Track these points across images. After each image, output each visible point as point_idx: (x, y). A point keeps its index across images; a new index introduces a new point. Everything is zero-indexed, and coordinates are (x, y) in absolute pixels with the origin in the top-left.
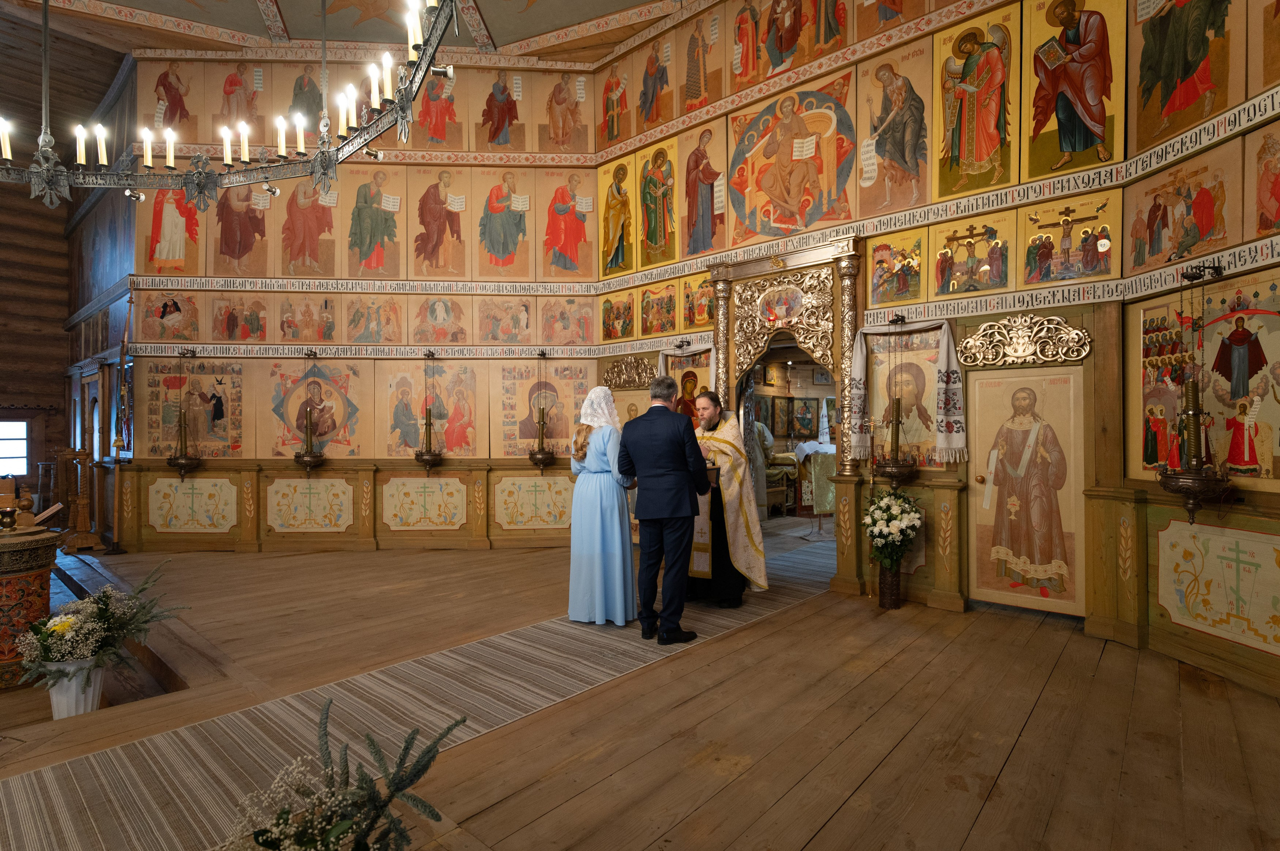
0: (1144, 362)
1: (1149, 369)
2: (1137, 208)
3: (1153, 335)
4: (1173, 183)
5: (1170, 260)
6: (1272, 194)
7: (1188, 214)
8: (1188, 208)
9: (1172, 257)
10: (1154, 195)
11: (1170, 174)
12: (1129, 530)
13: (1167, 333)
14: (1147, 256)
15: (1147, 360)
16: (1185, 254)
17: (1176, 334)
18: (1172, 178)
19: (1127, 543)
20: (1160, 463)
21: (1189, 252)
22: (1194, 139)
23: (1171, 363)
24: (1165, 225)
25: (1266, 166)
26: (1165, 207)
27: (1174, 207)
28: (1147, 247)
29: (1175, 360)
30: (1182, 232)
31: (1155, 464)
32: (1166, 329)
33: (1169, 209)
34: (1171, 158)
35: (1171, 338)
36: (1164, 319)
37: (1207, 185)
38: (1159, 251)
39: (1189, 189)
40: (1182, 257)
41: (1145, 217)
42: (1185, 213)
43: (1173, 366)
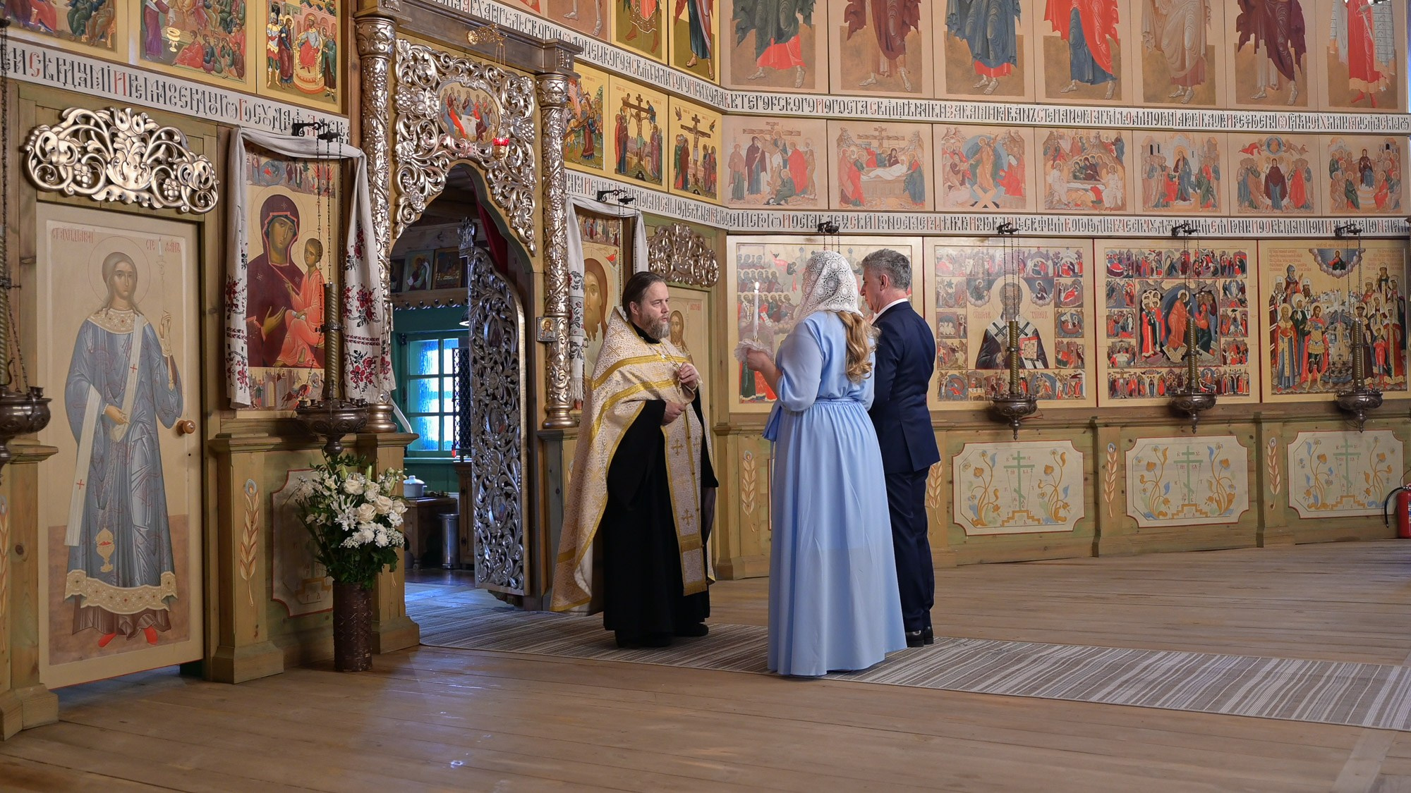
0: (739, 297)
1: (745, 303)
2: (735, 141)
3: (750, 271)
4: (770, 132)
5: (768, 203)
6: (849, 177)
7: (785, 167)
8: (785, 162)
9: (771, 201)
10: (752, 135)
11: (768, 123)
12: (753, 462)
13: (763, 271)
14: (746, 192)
15: (743, 295)
16: (783, 202)
17: (772, 274)
18: (769, 128)
19: (750, 476)
20: (757, 395)
21: (786, 202)
22: (797, 104)
23: (767, 301)
24: (764, 169)
25: (844, 152)
26: (763, 153)
27: (771, 156)
28: (746, 184)
29: (771, 298)
30: (779, 182)
31: (753, 397)
32: (763, 268)
33: (767, 155)
34: (776, 110)
35: (767, 277)
36: (760, 258)
37: (802, 148)
38: (758, 191)
39: (785, 144)
40: (779, 204)
41: (744, 153)
42: (781, 164)
43: (769, 303)
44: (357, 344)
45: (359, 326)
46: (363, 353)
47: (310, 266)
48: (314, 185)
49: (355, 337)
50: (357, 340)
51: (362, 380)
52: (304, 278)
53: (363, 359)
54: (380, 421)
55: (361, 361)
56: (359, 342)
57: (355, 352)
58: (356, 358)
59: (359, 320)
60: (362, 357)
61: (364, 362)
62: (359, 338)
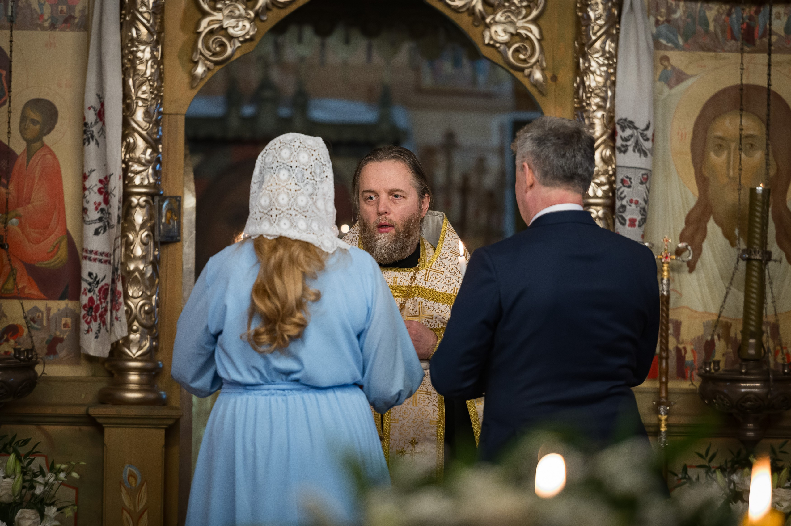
44: (93, 263)
45: (97, 233)
46: (100, 277)
47: (29, 142)
48: (41, 16)
49: (91, 252)
50: (93, 256)
51: (95, 320)
52: (19, 162)
53: (100, 286)
54: (132, 386)
55: (97, 290)
56: (95, 260)
57: (90, 274)
58: (90, 284)
59: (97, 225)
60: (98, 283)
61: (100, 291)
62: (96, 253)
